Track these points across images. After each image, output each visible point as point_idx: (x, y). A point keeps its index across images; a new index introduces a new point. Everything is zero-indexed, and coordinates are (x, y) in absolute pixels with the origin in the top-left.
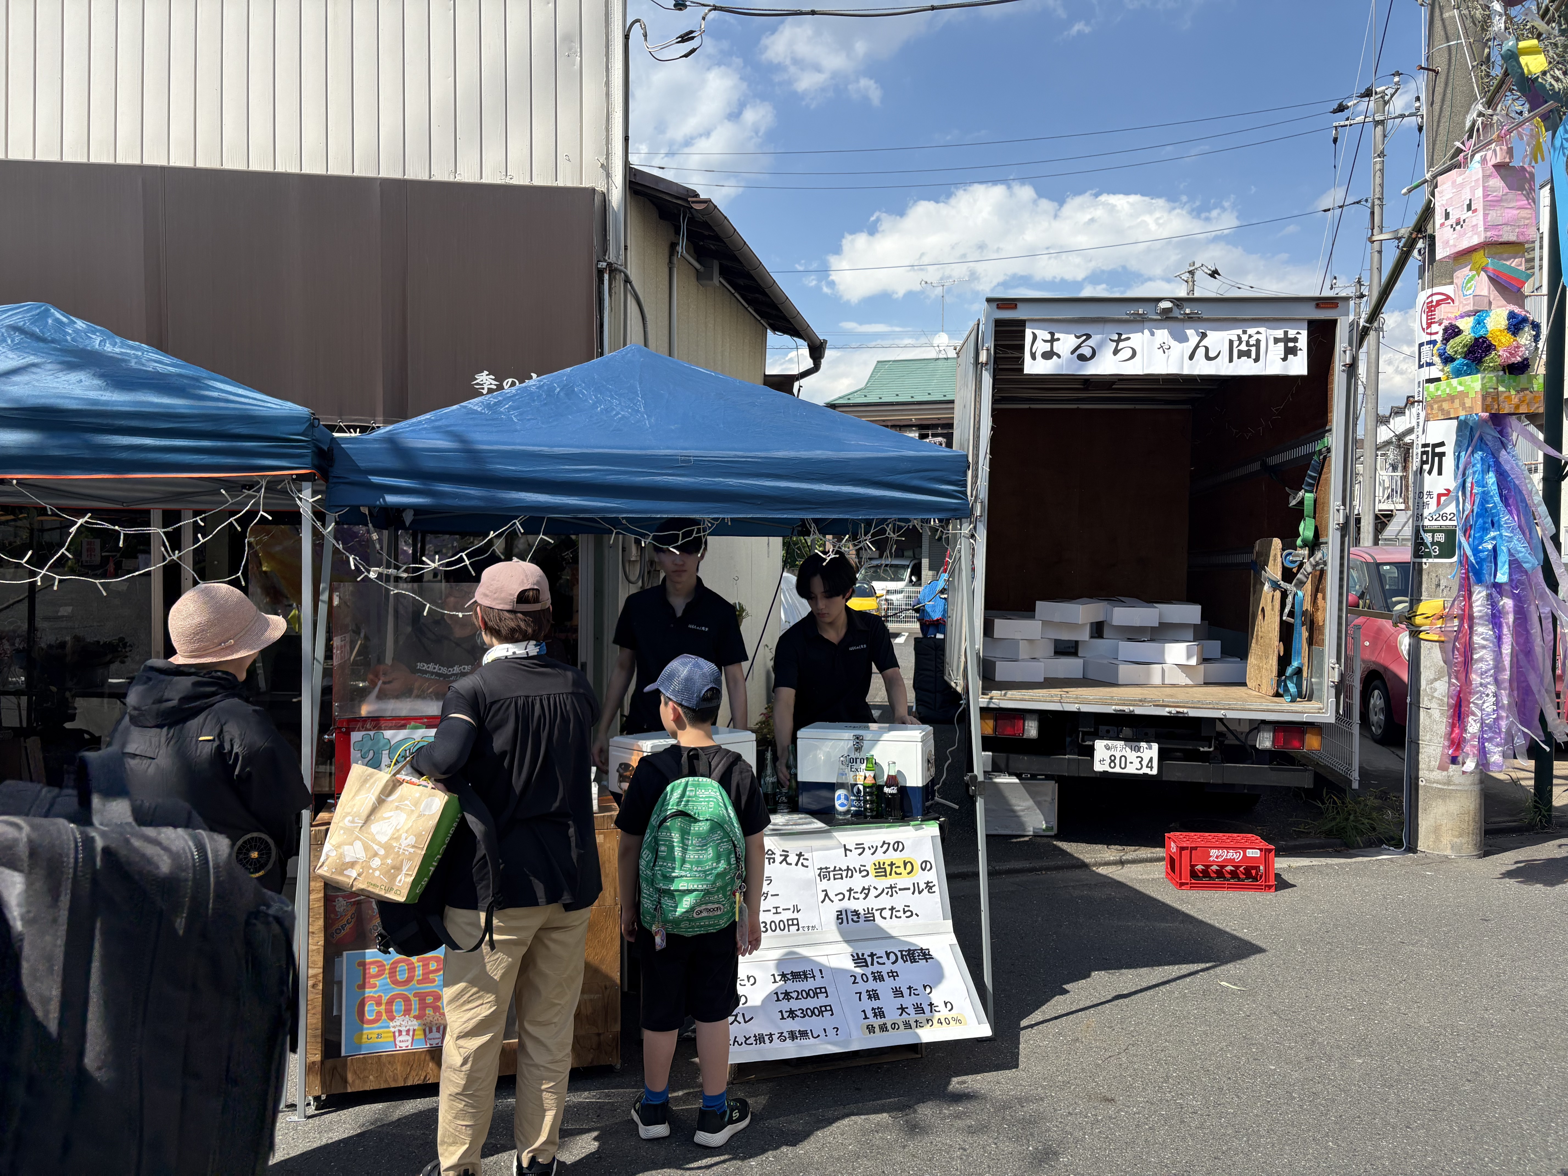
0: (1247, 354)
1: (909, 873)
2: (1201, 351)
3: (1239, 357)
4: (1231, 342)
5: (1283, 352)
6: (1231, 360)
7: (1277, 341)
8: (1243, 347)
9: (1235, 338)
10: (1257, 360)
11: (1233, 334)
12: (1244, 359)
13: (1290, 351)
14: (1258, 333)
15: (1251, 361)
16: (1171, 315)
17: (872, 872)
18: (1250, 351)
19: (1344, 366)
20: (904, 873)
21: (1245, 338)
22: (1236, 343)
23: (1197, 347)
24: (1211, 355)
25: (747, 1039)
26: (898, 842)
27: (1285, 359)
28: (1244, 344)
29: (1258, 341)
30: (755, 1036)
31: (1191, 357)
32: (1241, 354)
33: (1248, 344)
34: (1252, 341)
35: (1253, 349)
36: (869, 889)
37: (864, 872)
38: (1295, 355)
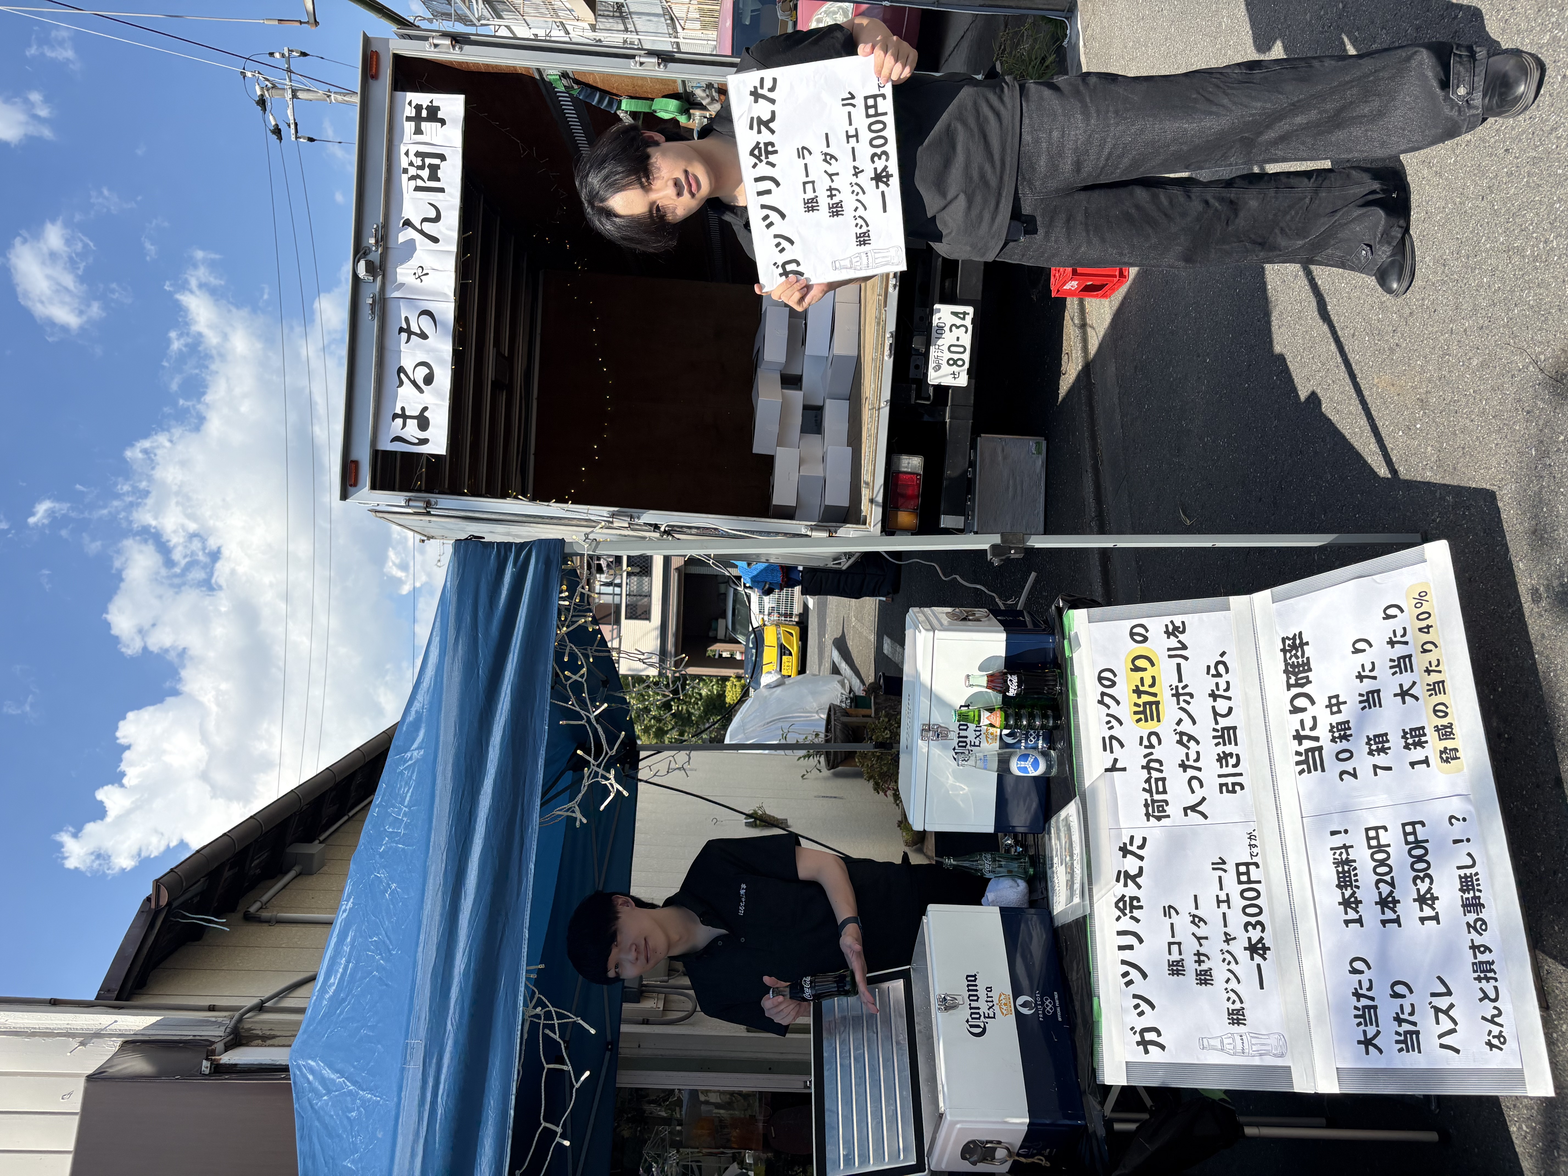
0: (434, 169)
1: (1153, 664)
2: (428, 227)
3: (438, 180)
4: (418, 189)
5: (434, 124)
6: (442, 190)
7: (418, 131)
8: (425, 174)
9: (413, 184)
10: (442, 157)
11: (407, 185)
12: (440, 174)
13: (433, 115)
14: (407, 154)
15: (443, 165)
16: (377, 263)
17: (1152, 726)
18: (430, 166)
19: (454, 49)
20: (1151, 671)
21: (412, 171)
22: (420, 183)
23: (421, 232)
24: (432, 214)
25: (1486, 996)
26: (1100, 679)
27: (443, 122)
28: (420, 172)
29: (418, 154)
30: (1479, 979)
31: (435, 240)
32: (434, 177)
33: (421, 168)
34: (418, 162)
35: (428, 161)
36: (1182, 734)
37: (1151, 741)
38: (438, 108)
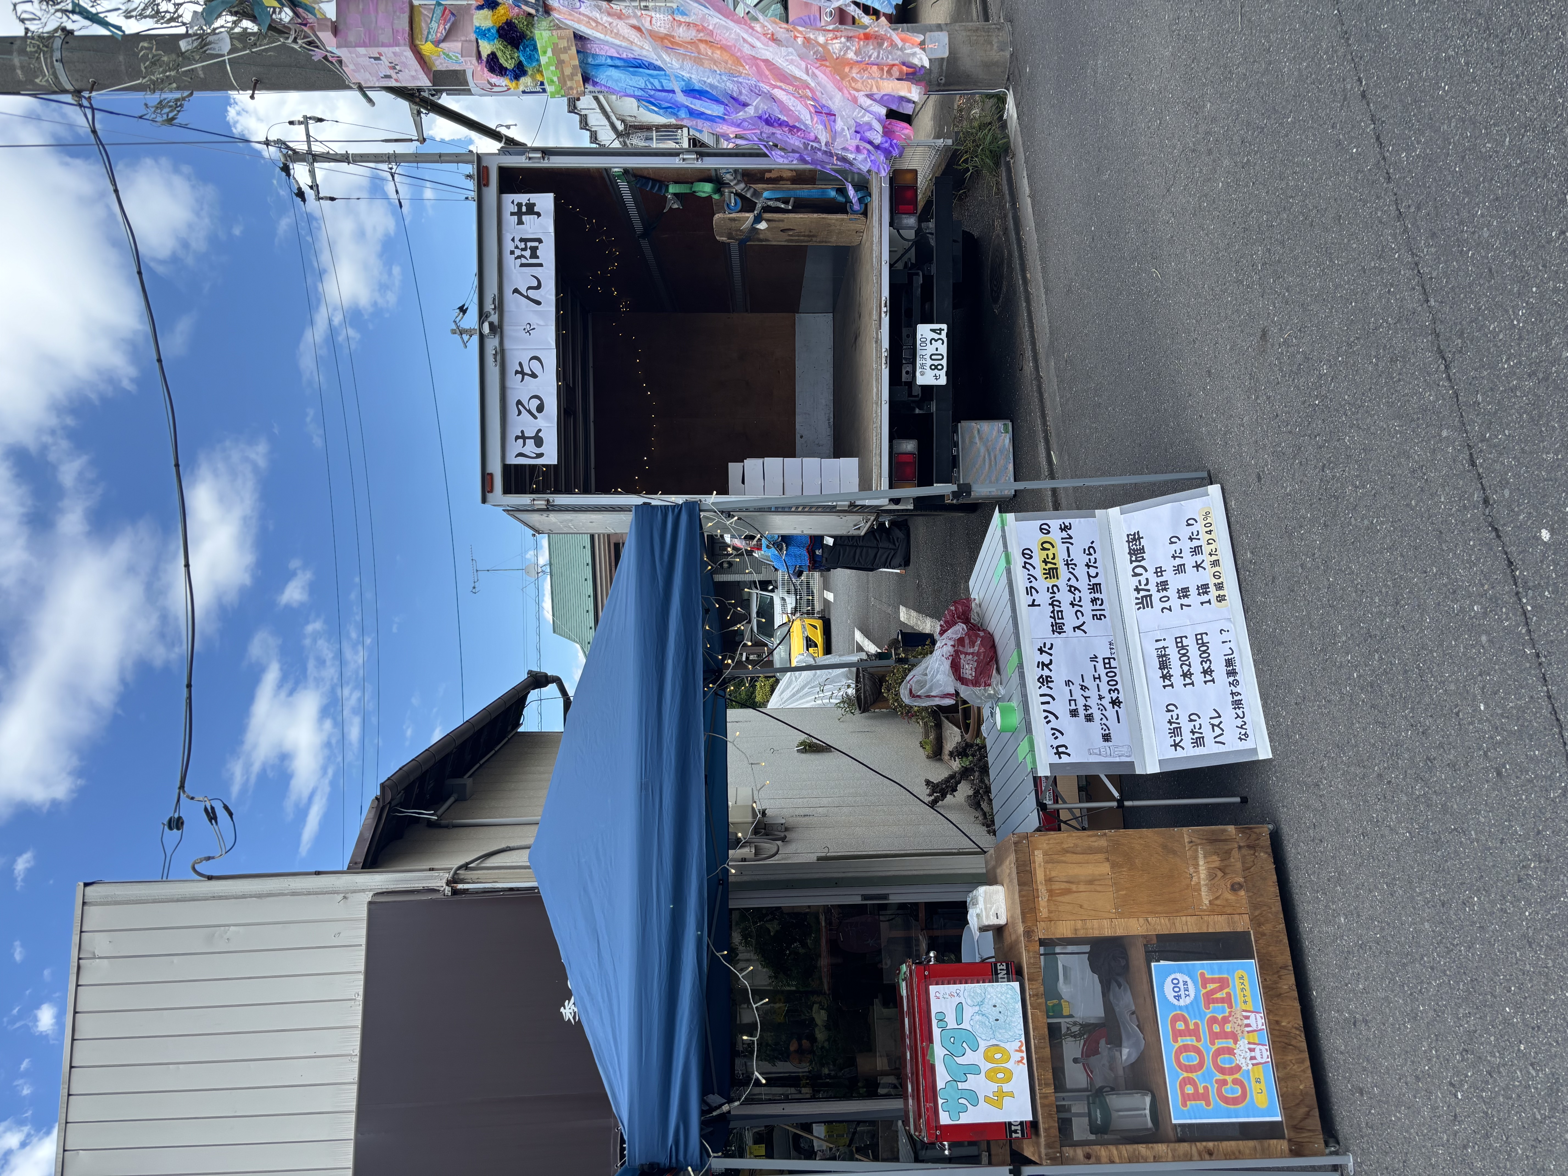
0: (534, 250)
1: (1053, 547)
2: (532, 294)
3: (538, 257)
4: (522, 265)
5: (532, 216)
6: (541, 265)
7: (520, 222)
8: (527, 253)
9: (519, 261)
10: (540, 241)
11: (514, 263)
12: (539, 253)
13: (531, 209)
14: (513, 240)
15: (540, 246)
16: (496, 323)
17: (1054, 581)
18: (531, 248)
19: (544, 159)
20: (1052, 551)
21: (518, 252)
22: (524, 261)
23: (527, 297)
24: (535, 284)
25: (1238, 716)
26: (1023, 554)
27: (538, 214)
28: (524, 253)
29: (521, 240)
30: (1235, 708)
31: (538, 303)
32: (534, 255)
33: (524, 249)
34: (522, 245)
35: (529, 244)
36: (1071, 586)
37: (1053, 590)
38: (534, 205)
